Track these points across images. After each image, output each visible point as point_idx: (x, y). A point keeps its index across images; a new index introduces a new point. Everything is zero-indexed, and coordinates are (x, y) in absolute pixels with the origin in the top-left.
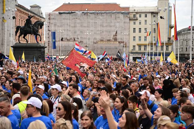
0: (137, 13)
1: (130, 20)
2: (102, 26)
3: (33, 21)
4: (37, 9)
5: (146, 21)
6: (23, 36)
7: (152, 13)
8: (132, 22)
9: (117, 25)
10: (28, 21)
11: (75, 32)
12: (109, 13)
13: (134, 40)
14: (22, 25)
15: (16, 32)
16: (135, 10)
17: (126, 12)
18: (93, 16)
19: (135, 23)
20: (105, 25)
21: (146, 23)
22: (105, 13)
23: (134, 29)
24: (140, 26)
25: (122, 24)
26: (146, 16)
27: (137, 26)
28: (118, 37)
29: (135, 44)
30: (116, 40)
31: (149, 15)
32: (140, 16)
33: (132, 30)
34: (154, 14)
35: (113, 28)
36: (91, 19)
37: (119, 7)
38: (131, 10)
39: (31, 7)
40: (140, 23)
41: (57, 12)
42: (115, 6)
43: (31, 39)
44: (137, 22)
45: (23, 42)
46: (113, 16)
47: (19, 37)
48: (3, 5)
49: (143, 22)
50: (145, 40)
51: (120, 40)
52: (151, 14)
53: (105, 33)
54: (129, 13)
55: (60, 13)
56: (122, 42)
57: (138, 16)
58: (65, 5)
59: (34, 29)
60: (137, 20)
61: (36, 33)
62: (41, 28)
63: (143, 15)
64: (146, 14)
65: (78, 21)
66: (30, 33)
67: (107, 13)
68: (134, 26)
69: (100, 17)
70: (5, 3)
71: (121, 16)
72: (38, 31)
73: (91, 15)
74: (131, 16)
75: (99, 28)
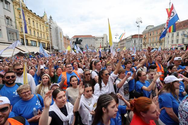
2: (87, 42)
3: (79, 39)
6: (75, 44)
7: (102, 38)
8: (96, 41)
14: (75, 41)
17: (94, 38)
21: (100, 41)
25: (93, 41)
27: (98, 42)
28: (93, 45)
30: (92, 46)
31: (101, 39)
34: (103, 38)
35: (91, 43)
38: (96, 37)
41: (73, 38)
42: (91, 36)
46: (90, 39)
48: (61, 35)
53: (88, 44)
57: (98, 39)
58: (75, 36)
63: (99, 39)
64: (100, 38)
66: (78, 44)
69: (87, 39)
71: (93, 39)
72: (80, 43)
74: (96, 39)
75: (86, 43)
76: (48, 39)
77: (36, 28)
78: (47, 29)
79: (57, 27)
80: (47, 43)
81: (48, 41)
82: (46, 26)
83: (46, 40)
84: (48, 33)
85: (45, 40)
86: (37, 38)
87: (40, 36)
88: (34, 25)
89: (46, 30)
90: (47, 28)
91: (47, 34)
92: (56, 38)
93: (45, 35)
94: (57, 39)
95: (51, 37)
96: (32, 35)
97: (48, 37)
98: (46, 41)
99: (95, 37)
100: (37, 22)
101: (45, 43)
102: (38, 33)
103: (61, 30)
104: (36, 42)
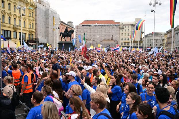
0: (124, 25)
1: (120, 29)
3: (69, 30)
4: (71, 23)
5: (129, 29)
6: (63, 37)
8: (121, 30)
9: (113, 31)
10: (66, 30)
11: (91, 36)
12: (109, 25)
13: (122, 39)
14: (63, 32)
15: (60, 36)
16: (122, 24)
18: (100, 27)
19: (122, 31)
20: (106, 32)
21: (128, 31)
22: (106, 25)
23: (122, 34)
24: (125, 32)
25: (116, 31)
26: (129, 27)
29: (123, 42)
30: (112, 39)
31: (130, 27)
32: (125, 27)
33: (121, 34)
34: (133, 25)
35: (111, 34)
36: (99, 29)
37: (114, 22)
39: (68, 22)
40: (125, 31)
41: (81, 25)
42: (112, 21)
43: (68, 39)
44: (124, 30)
45: (63, 41)
46: (111, 27)
47: (61, 38)
48: (53, 22)
49: (127, 30)
50: (128, 39)
51: (114, 40)
52: (131, 26)
53: (106, 36)
54: (119, 25)
55: (83, 26)
56: (115, 41)
57: (124, 27)
58: (85, 21)
59: (69, 34)
60: (124, 29)
61: (70, 36)
62: (73, 33)
63: (127, 26)
64: (129, 25)
65: (92, 30)
66: (67, 36)
67: (107, 25)
68: (122, 32)
69: (104, 27)
70: (54, 20)
71: (115, 27)
72: (71, 35)
73: (99, 26)
74: (121, 27)
75: (103, 33)
76: (30, 28)
77: (13, 13)
78: (30, 14)
79: (48, 10)
80: (28, 33)
81: (31, 30)
82: (29, 9)
83: (28, 29)
84: (31, 18)
85: (26, 29)
86: (12, 26)
87: (18, 23)
88: (9, 9)
89: (28, 15)
90: (31, 12)
91: (29, 20)
92: (44, 26)
93: (26, 21)
94: (47, 27)
95: (36, 24)
96: (5, 23)
97: (30, 25)
98: (27, 31)
99: (119, 23)
100: (14, 4)
101: (25, 34)
102: (15, 19)
103: (56, 13)
104: (11, 31)
